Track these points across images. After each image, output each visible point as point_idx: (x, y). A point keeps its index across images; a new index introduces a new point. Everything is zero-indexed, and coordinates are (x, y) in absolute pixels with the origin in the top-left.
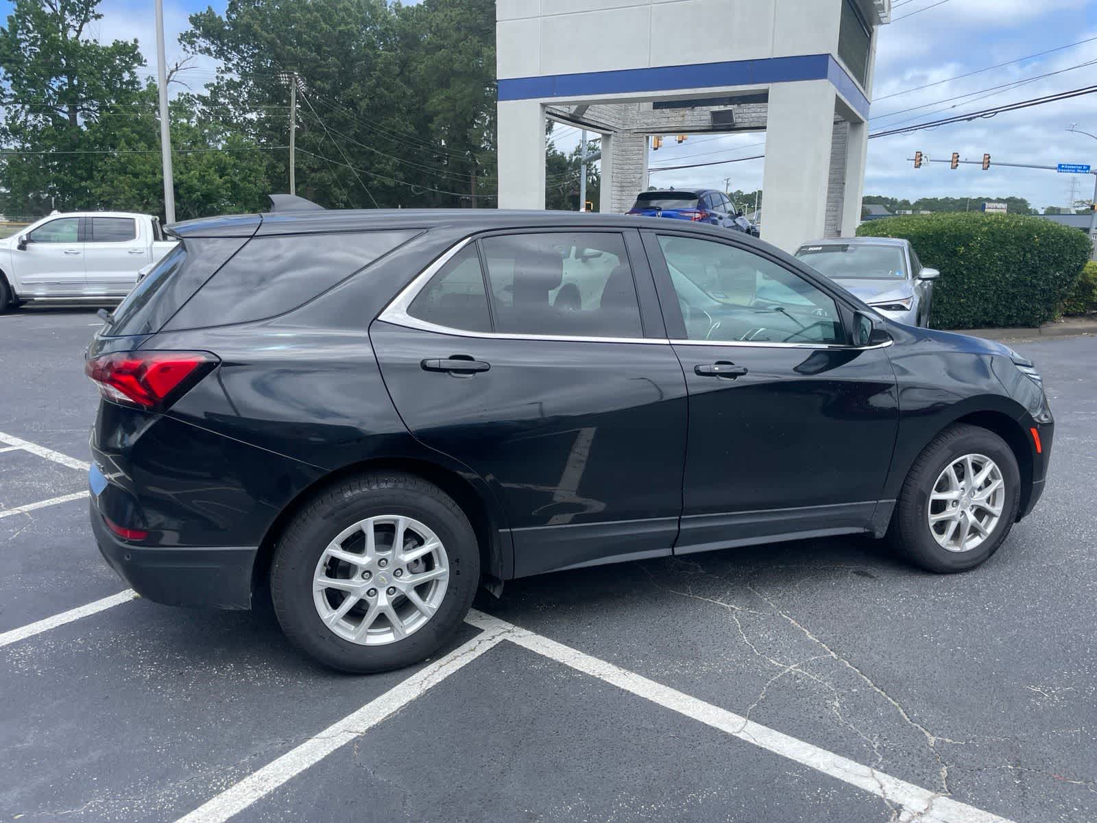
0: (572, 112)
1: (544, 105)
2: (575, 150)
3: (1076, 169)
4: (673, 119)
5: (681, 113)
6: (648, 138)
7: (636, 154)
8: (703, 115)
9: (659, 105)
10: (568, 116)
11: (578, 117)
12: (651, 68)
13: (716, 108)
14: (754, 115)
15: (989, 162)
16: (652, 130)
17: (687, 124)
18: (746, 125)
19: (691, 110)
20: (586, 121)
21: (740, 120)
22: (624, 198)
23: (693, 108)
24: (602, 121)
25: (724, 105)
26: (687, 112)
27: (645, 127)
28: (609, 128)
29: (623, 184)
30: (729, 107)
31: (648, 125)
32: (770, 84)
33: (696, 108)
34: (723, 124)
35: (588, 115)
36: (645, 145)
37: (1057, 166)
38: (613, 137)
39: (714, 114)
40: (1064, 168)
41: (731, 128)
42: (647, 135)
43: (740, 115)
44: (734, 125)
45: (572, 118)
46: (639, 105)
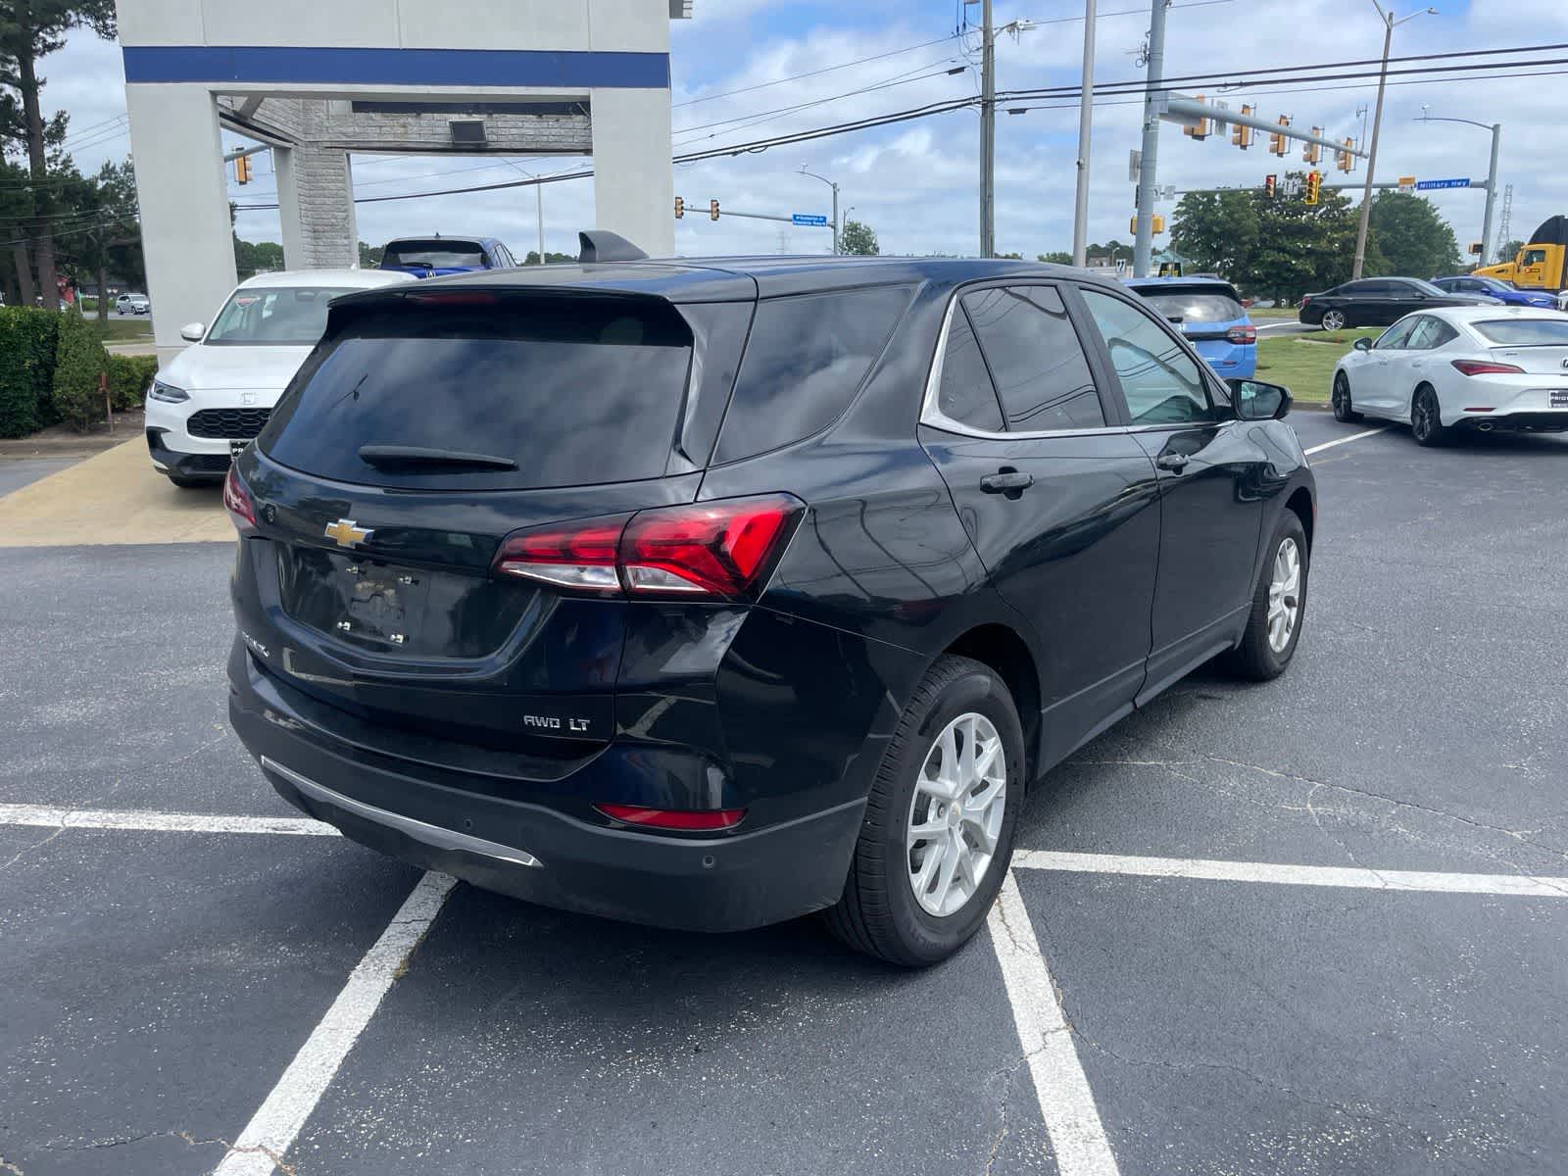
0: (237, 108)
1: (214, 94)
2: (101, 171)
3: (812, 221)
4: (388, 129)
5: (402, 121)
6: (348, 155)
7: (333, 181)
8: (439, 126)
9: (361, 105)
10: (232, 115)
11: (245, 118)
12: (404, 49)
13: (456, 118)
14: (514, 131)
15: (718, 210)
16: (355, 145)
17: (415, 138)
18: (504, 146)
19: (416, 117)
20: (255, 124)
21: (495, 137)
22: (320, 248)
23: (419, 114)
24: (277, 125)
25: (468, 113)
26: (410, 119)
27: (345, 139)
28: (287, 138)
29: (316, 227)
30: (476, 118)
31: (349, 137)
32: (591, 89)
33: (423, 115)
34: (468, 142)
35: (260, 116)
36: (346, 168)
37: (792, 217)
38: (292, 152)
39: (454, 126)
40: (799, 220)
41: (481, 149)
42: (348, 151)
43: (494, 130)
44: (486, 144)
45: (237, 117)
46: (328, 103)
